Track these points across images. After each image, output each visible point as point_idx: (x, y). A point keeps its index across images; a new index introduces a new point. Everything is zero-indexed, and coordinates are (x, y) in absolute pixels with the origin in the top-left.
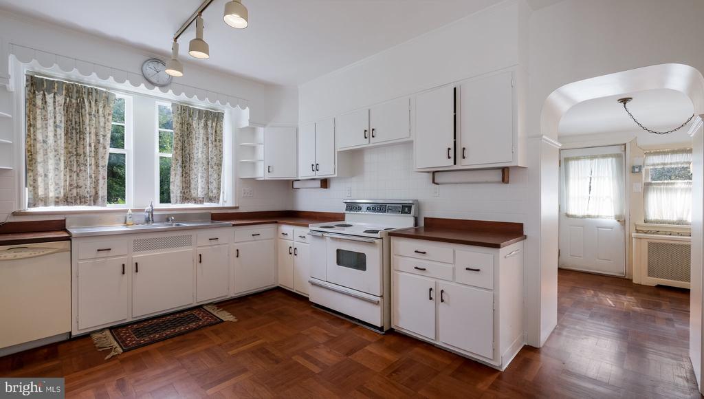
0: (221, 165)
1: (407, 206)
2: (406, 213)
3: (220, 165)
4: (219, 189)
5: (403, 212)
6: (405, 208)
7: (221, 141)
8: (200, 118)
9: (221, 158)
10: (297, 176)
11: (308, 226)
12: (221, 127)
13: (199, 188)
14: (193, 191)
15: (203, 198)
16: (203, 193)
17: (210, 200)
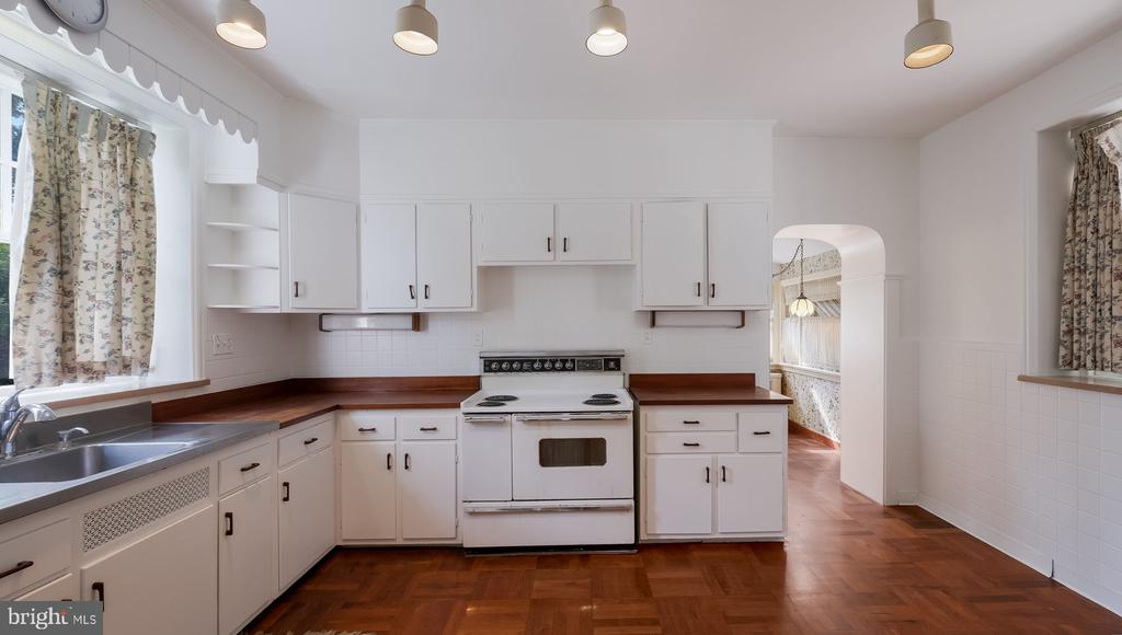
0: (151, 272)
1: (612, 360)
2: (613, 369)
3: (148, 271)
4: (147, 335)
5: (608, 369)
6: (611, 363)
7: (149, 207)
8: (99, 137)
9: (152, 254)
10: (359, 306)
11: (458, 406)
12: (149, 168)
13: (95, 338)
14: (79, 348)
15: (105, 363)
16: (106, 351)
17: (126, 368)
